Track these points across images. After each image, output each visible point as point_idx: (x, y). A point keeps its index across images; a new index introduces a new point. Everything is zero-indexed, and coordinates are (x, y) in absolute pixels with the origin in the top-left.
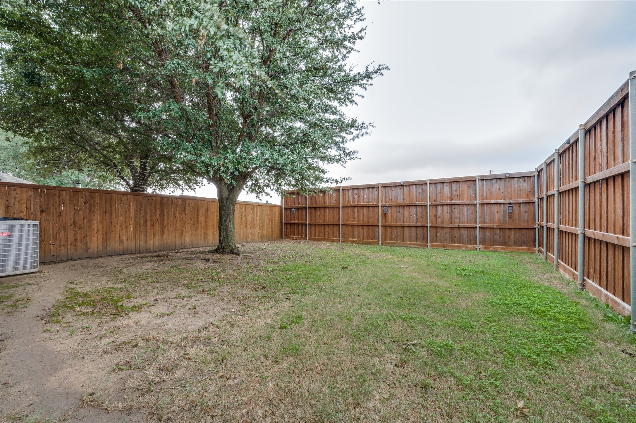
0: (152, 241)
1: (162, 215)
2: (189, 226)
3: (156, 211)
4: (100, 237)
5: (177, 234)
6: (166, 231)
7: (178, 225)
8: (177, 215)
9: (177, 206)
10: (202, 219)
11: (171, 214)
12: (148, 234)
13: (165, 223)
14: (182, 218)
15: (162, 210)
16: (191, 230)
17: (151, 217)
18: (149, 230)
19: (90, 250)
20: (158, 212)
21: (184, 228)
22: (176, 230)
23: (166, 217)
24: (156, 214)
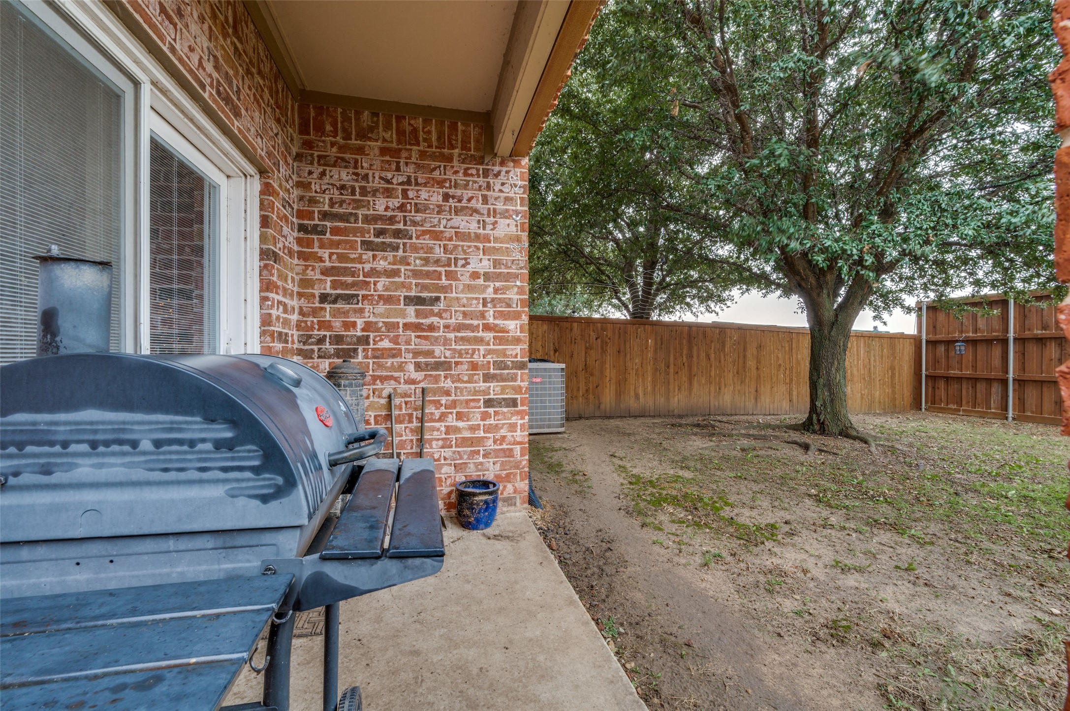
0: (676, 399)
1: (690, 356)
2: (731, 375)
3: (681, 349)
4: (613, 387)
5: (712, 389)
6: (695, 384)
7: (713, 373)
8: (712, 356)
9: (712, 342)
10: (751, 363)
11: (703, 355)
12: (671, 387)
13: (695, 369)
14: (720, 362)
15: (690, 349)
16: (734, 384)
17: (675, 359)
18: (672, 381)
19: (602, 406)
20: (685, 352)
21: (722, 380)
22: (711, 383)
23: (695, 359)
24: (681, 355)
